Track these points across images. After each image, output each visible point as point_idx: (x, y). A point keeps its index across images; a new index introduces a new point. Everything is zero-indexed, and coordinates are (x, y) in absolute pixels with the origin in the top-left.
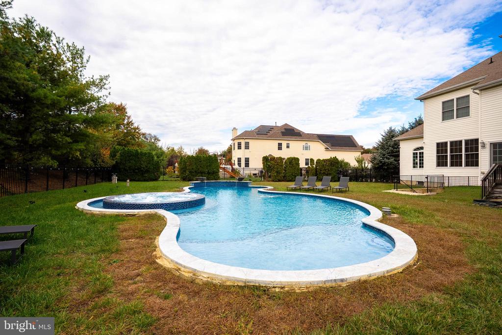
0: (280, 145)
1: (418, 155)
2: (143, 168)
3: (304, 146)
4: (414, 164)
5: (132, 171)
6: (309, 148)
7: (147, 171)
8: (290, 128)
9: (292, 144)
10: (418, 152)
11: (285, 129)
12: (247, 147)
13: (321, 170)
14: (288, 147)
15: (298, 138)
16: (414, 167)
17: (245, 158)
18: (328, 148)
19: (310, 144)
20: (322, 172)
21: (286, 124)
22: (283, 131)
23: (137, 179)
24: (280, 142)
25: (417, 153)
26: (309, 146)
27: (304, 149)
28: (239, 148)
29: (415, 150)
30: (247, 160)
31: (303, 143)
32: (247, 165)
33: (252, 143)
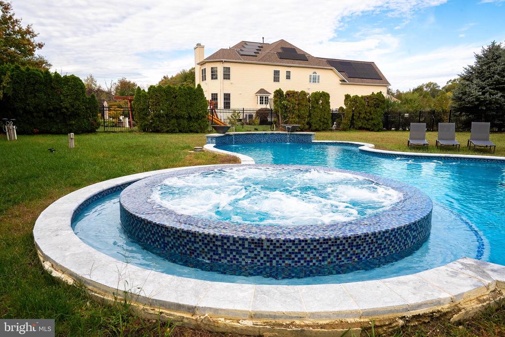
0: (277, 73)
2: (66, 108)
3: (310, 76)
5: (41, 114)
6: (319, 79)
7: (75, 115)
8: (289, 47)
9: (294, 72)
11: (282, 48)
12: (227, 76)
13: (360, 114)
14: (288, 77)
15: (303, 64)
17: (225, 94)
18: (344, 81)
19: (319, 73)
20: (362, 116)
21: (282, 40)
22: (280, 51)
23: (54, 130)
24: (277, 69)
26: (319, 76)
27: (310, 81)
28: (214, 76)
30: (227, 97)
31: (309, 72)
32: (227, 105)
33: (235, 69)
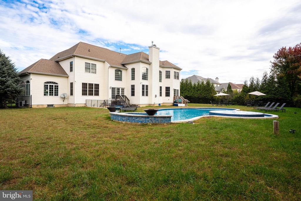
1: (49, 87)
4: (45, 92)
10: (49, 85)
16: (45, 95)
25: (47, 86)
29: (45, 83)
